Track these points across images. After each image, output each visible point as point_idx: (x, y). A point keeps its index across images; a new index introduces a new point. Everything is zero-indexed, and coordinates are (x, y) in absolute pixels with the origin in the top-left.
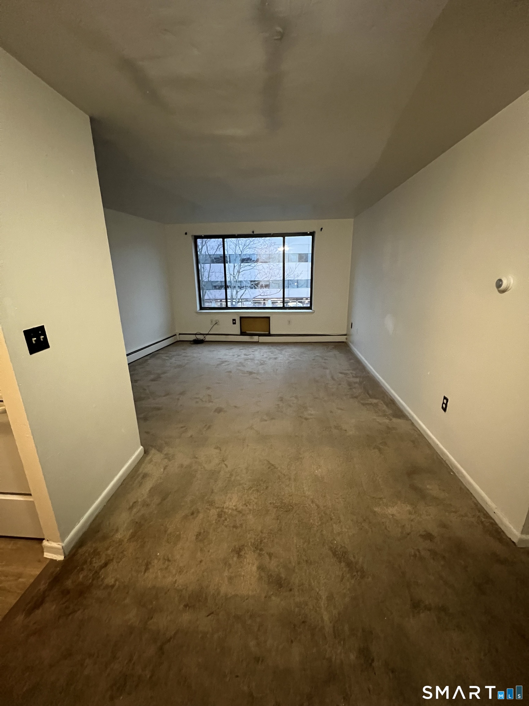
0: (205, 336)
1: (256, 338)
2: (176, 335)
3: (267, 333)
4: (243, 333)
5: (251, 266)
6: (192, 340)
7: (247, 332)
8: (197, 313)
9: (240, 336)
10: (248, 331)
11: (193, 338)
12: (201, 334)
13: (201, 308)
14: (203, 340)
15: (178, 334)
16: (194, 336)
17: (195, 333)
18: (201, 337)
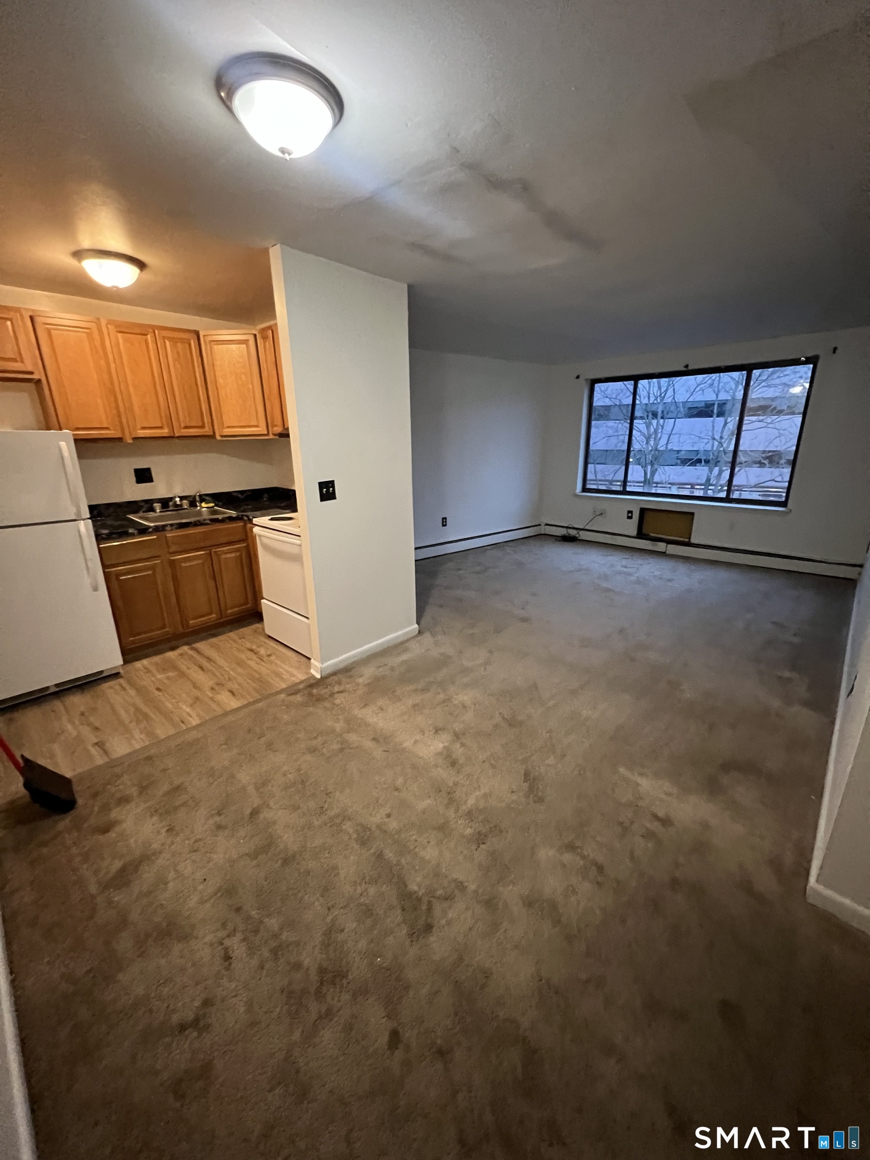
0: (579, 531)
1: (661, 547)
2: (540, 525)
3: (687, 540)
4: (641, 535)
5: (764, 421)
6: (559, 534)
7: (651, 534)
8: (576, 496)
9: (636, 539)
10: (653, 533)
11: (563, 532)
12: (574, 528)
13: (585, 489)
14: (576, 537)
15: (545, 524)
16: (565, 529)
17: (566, 525)
18: (573, 533)
